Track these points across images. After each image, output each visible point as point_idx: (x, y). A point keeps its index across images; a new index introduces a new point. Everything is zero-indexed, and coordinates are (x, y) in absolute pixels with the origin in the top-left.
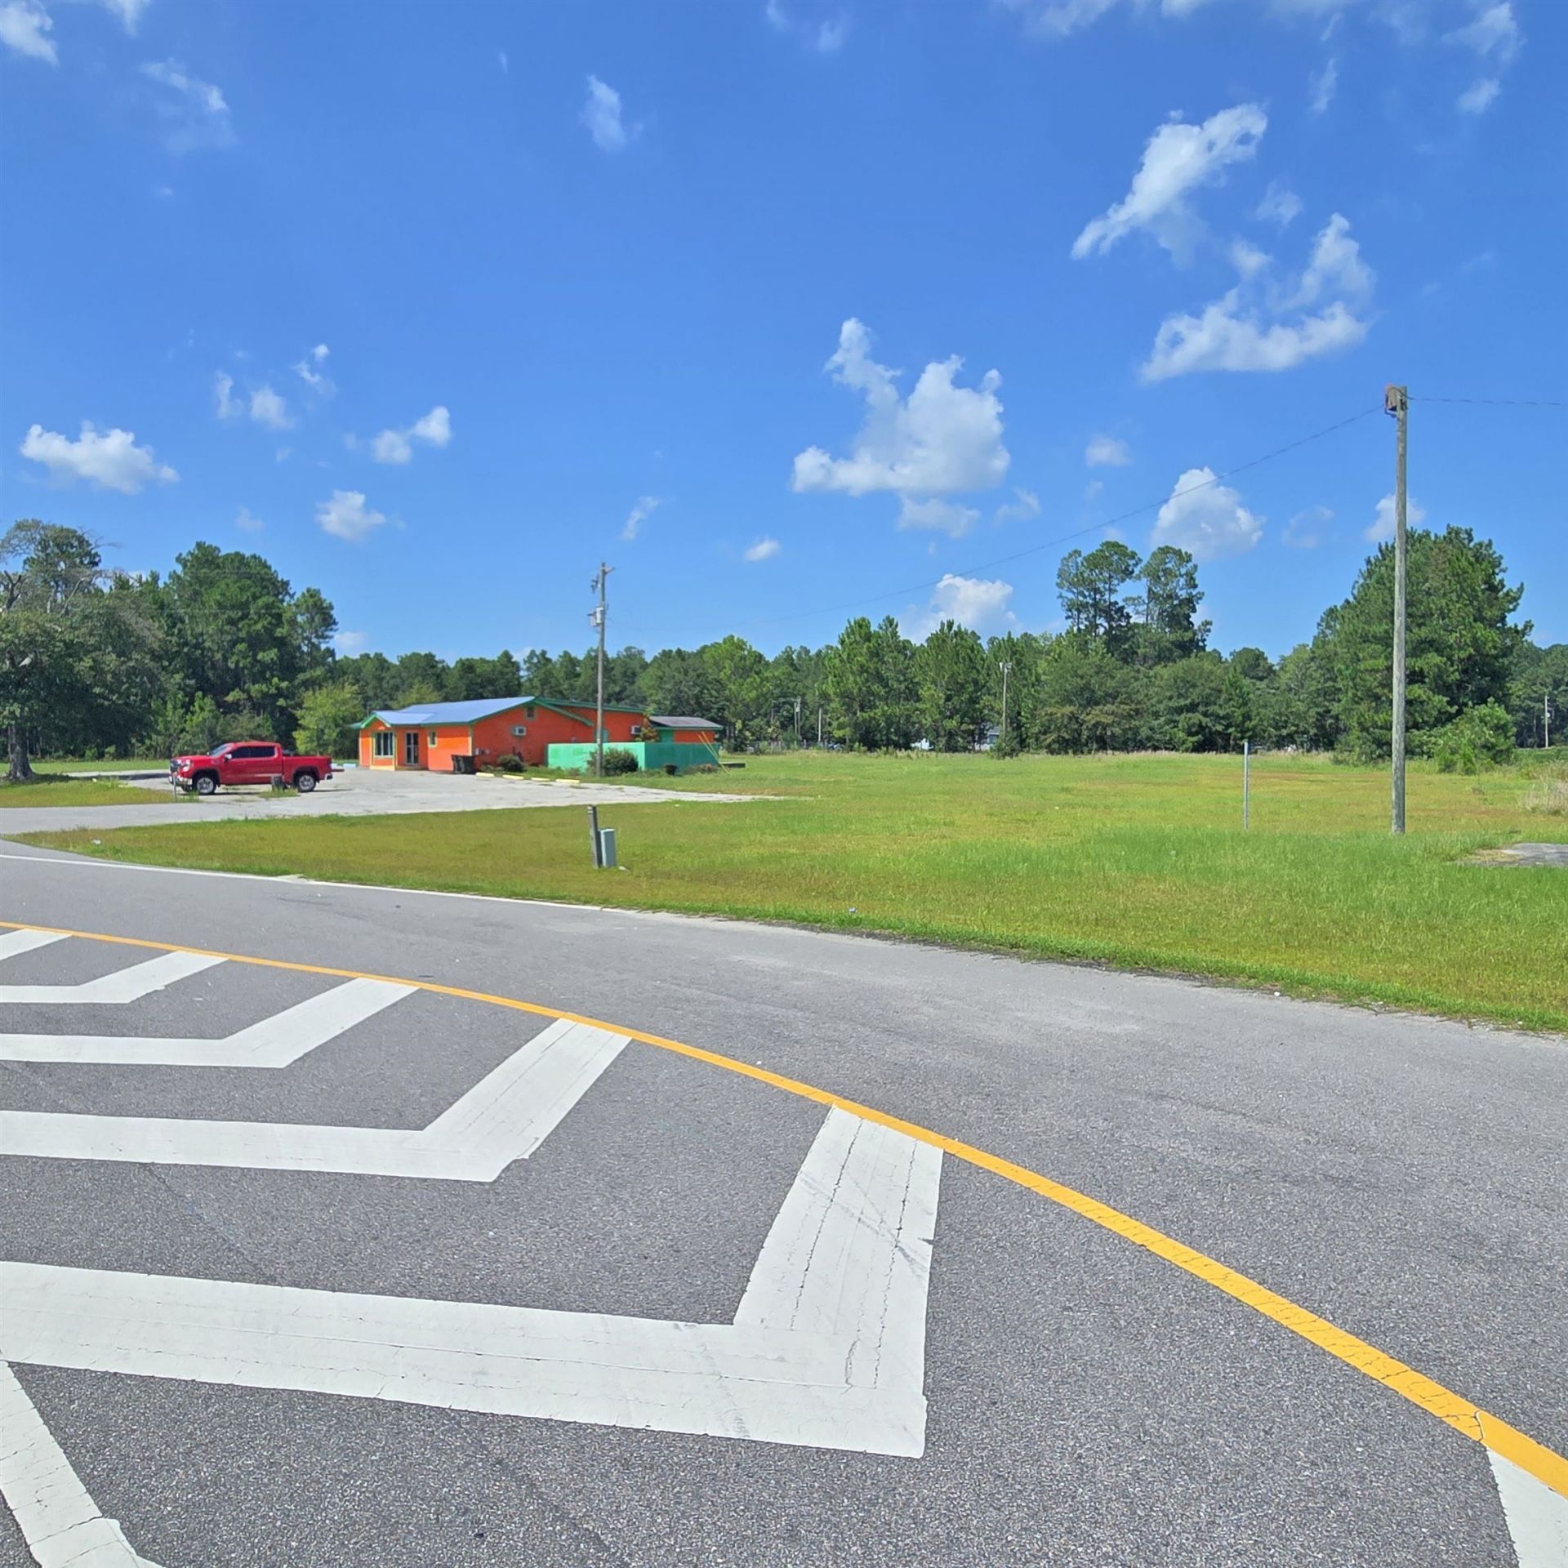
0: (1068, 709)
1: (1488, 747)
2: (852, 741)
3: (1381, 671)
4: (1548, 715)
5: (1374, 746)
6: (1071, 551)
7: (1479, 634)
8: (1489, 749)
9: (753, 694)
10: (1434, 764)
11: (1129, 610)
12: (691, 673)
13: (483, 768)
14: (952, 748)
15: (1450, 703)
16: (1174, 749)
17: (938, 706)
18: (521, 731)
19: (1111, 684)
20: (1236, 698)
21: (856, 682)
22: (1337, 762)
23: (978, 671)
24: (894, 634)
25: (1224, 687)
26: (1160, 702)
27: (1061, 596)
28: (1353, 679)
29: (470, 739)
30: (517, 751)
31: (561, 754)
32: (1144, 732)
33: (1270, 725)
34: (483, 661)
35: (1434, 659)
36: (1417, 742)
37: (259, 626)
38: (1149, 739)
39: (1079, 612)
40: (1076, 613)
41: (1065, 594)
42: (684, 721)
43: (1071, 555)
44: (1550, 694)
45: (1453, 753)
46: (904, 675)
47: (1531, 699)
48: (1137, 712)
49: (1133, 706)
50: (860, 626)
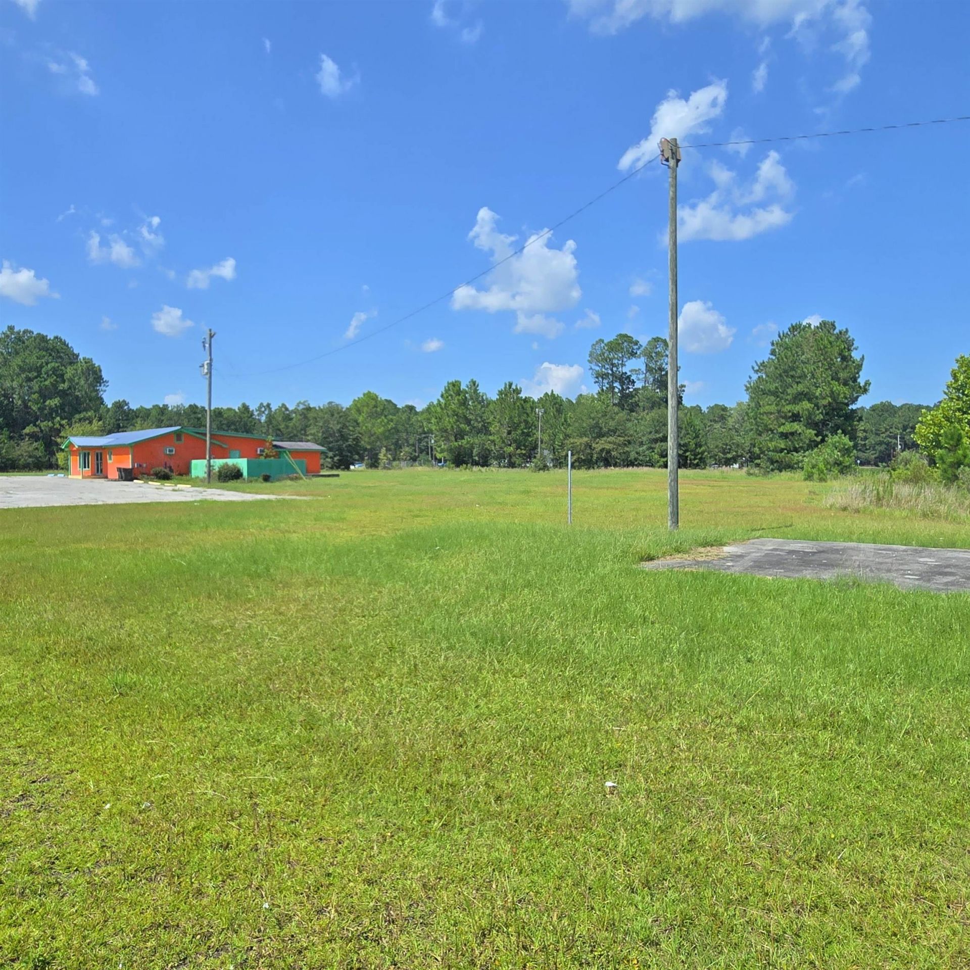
0: (585, 439)
1: (837, 463)
2: (445, 461)
3: (774, 413)
4: (900, 447)
5: (768, 463)
6: (597, 340)
7: (835, 389)
8: (838, 465)
9: (381, 430)
10: (799, 475)
11: (633, 377)
12: (336, 415)
13: (140, 476)
14: (512, 465)
15: (817, 435)
16: (652, 466)
17: (501, 438)
18: (170, 451)
19: (612, 424)
20: (691, 433)
21: (449, 422)
22: (749, 474)
23: (528, 415)
24: (476, 390)
25: (684, 426)
26: (644, 435)
27: (591, 369)
28: (755, 419)
29: (130, 456)
30: (168, 465)
31: (199, 467)
32: (633, 455)
33: (719, 452)
34: (229, 409)
35: (806, 405)
36: (795, 461)
37: (47, 383)
38: (636, 459)
39: (603, 379)
40: (601, 379)
41: (594, 367)
42: (298, 445)
43: (597, 343)
44: (901, 434)
45: (813, 467)
46: (481, 417)
47: (890, 437)
48: (629, 442)
49: (626, 438)
50: (454, 385)
